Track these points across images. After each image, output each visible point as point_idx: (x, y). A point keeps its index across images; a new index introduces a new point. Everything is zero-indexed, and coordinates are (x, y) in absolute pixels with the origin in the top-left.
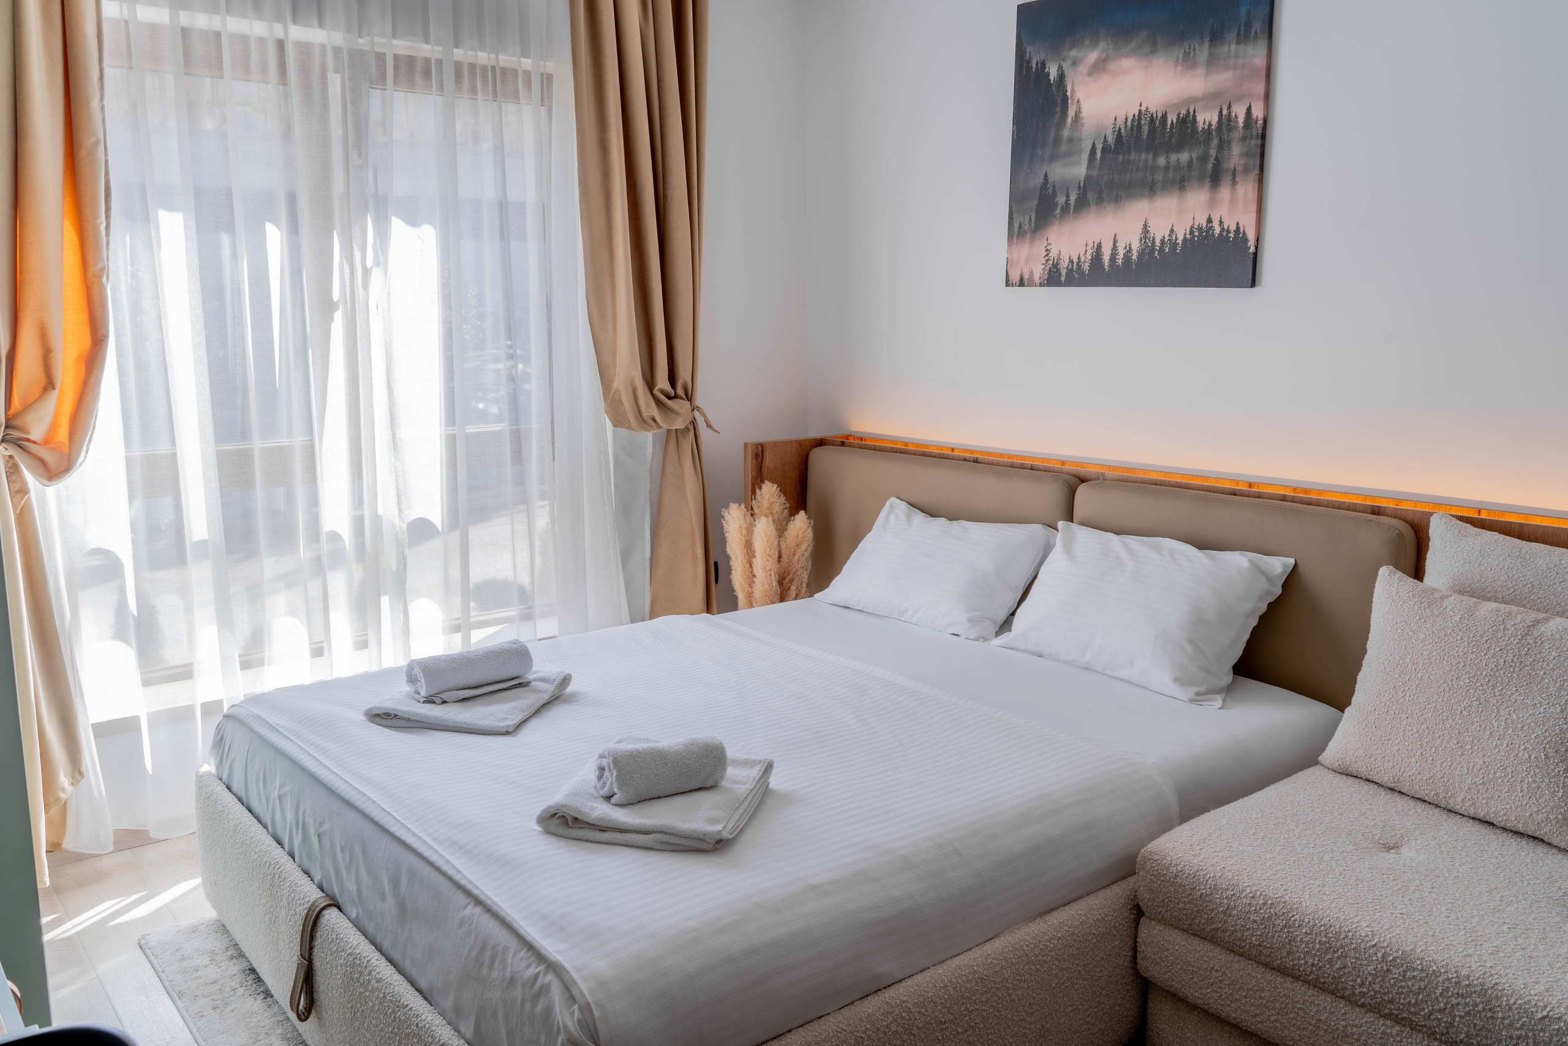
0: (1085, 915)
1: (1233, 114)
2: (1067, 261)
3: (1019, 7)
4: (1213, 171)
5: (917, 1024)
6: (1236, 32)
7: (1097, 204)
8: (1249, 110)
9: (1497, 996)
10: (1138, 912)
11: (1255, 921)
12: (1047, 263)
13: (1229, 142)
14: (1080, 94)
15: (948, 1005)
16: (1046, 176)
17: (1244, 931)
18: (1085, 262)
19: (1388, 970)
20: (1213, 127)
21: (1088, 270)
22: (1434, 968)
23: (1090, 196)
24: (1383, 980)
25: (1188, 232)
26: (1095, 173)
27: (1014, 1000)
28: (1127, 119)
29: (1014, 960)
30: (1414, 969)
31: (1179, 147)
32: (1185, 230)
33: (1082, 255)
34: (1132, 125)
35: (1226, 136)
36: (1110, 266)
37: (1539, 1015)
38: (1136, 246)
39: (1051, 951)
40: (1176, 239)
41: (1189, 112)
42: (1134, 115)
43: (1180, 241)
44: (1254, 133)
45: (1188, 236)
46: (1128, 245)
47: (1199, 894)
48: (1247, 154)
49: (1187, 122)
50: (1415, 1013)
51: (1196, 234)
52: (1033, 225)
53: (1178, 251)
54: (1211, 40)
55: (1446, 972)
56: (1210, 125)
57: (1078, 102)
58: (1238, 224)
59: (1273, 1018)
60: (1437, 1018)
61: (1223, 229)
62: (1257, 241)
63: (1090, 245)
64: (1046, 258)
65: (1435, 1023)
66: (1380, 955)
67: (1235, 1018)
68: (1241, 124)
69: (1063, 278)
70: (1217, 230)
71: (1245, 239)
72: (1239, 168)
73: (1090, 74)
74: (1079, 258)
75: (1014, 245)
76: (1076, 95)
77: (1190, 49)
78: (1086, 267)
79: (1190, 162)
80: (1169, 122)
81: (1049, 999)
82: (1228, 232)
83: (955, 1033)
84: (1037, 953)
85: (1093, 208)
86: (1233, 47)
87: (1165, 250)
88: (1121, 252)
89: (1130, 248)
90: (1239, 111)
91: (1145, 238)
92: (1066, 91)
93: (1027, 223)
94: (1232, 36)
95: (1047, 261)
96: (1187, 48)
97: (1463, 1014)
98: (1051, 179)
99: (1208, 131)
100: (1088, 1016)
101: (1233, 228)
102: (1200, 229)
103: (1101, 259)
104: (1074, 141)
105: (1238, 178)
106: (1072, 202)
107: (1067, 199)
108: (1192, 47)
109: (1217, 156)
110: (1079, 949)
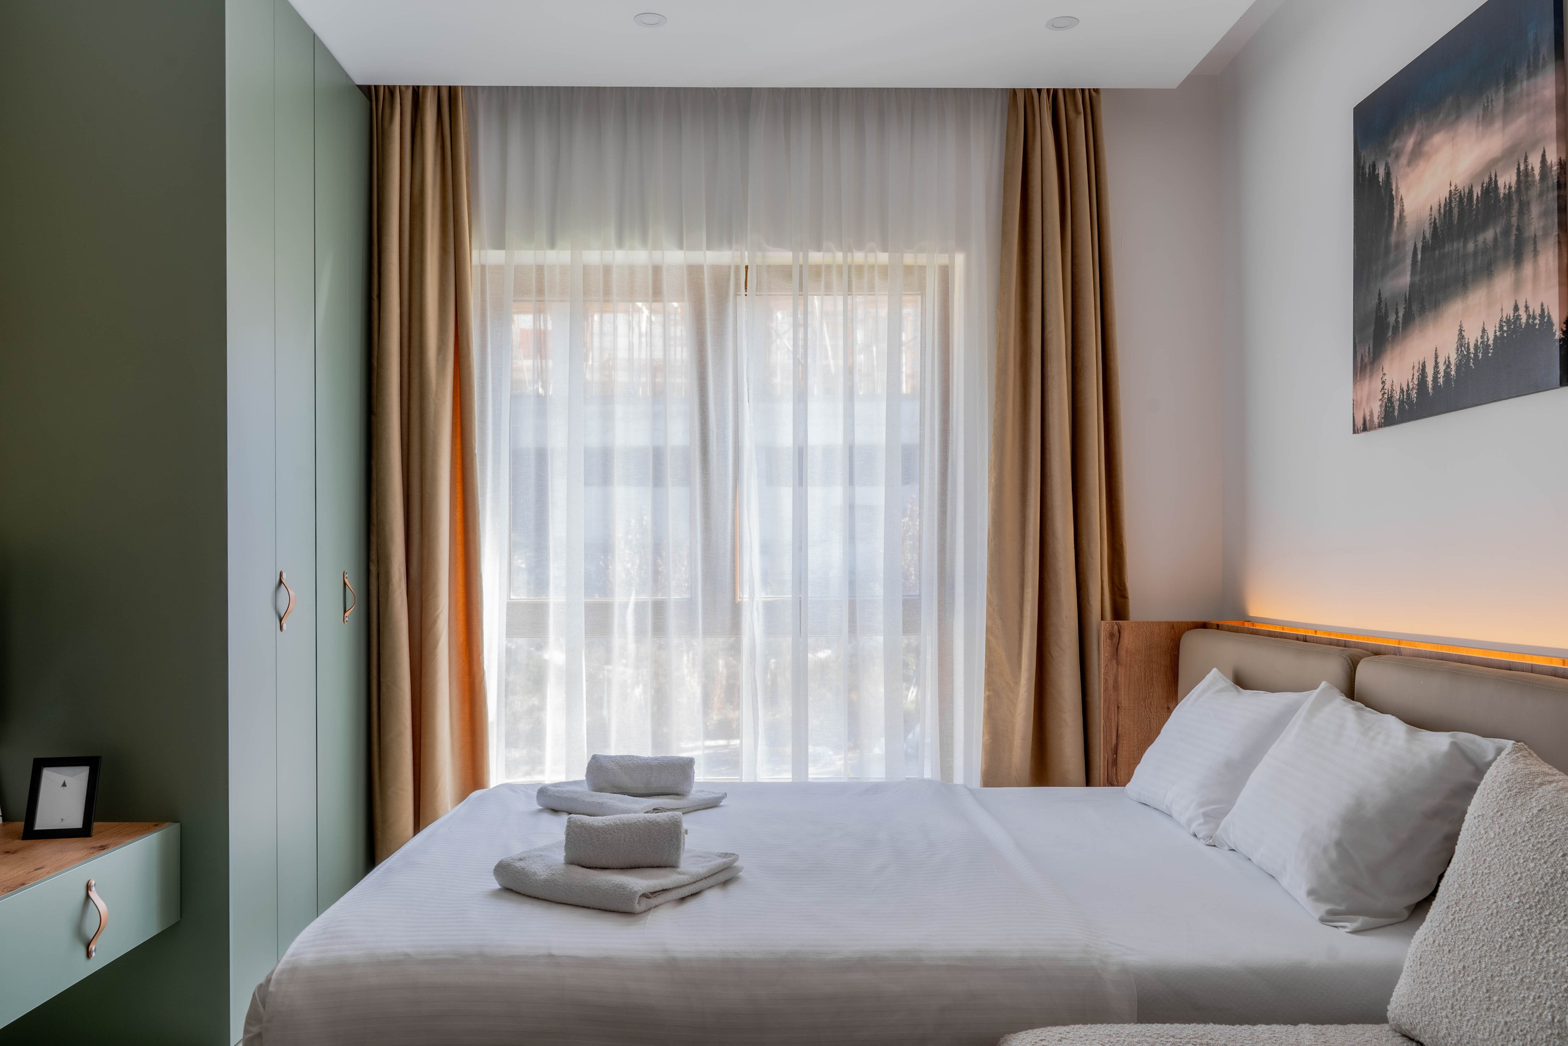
1: (1530, 167)
2: (1398, 391)
3: (1353, 111)
4: (1515, 245)
6: (1526, 65)
7: (1420, 316)
8: (1544, 156)
12: (1383, 397)
13: (1528, 203)
14: (1402, 191)
16: (1380, 294)
18: (1412, 388)
20: (1513, 189)
21: (1416, 398)
23: (1415, 308)
25: (1498, 329)
26: (1417, 278)
28: (1440, 205)
31: (1484, 227)
32: (1495, 327)
33: (1410, 381)
34: (1445, 211)
35: (1525, 197)
36: (1434, 388)
38: (1453, 359)
40: (1488, 340)
41: (1491, 179)
42: (1446, 198)
44: (1550, 183)
45: (1497, 334)
46: (1447, 358)
49: (1490, 189)
51: (1505, 328)
52: (1372, 355)
53: (1490, 355)
54: (1506, 84)
56: (1510, 187)
57: (1401, 199)
58: (1542, 305)
61: (1529, 316)
63: (1416, 368)
64: (1382, 392)
68: (1537, 177)
69: (1396, 413)
70: (1524, 320)
71: (1550, 323)
72: (1540, 233)
73: (1409, 164)
74: (1408, 385)
75: (1358, 383)
76: (1399, 192)
77: (1488, 102)
78: (1414, 394)
79: (1495, 239)
80: (1475, 197)
82: (1534, 318)
85: (1417, 321)
86: (1525, 83)
87: (1479, 356)
88: (1442, 368)
89: (1449, 361)
90: (1535, 162)
91: (1461, 346)
92: (1392, 190)
93: (1367, 354)
94: (1522, 72)
95: (1384, 393)
96: (1485, 101)
98: (1383, 297)
99: (1508, 197)
101: (1538, 312)
102: (1508, 322)
103: (1426, 382)
104: (1400, 245)
105: (1540, 246)
106: (1400, 319)
107: (1397, 317)
108: (1490, 99)
109: (1518, 225)
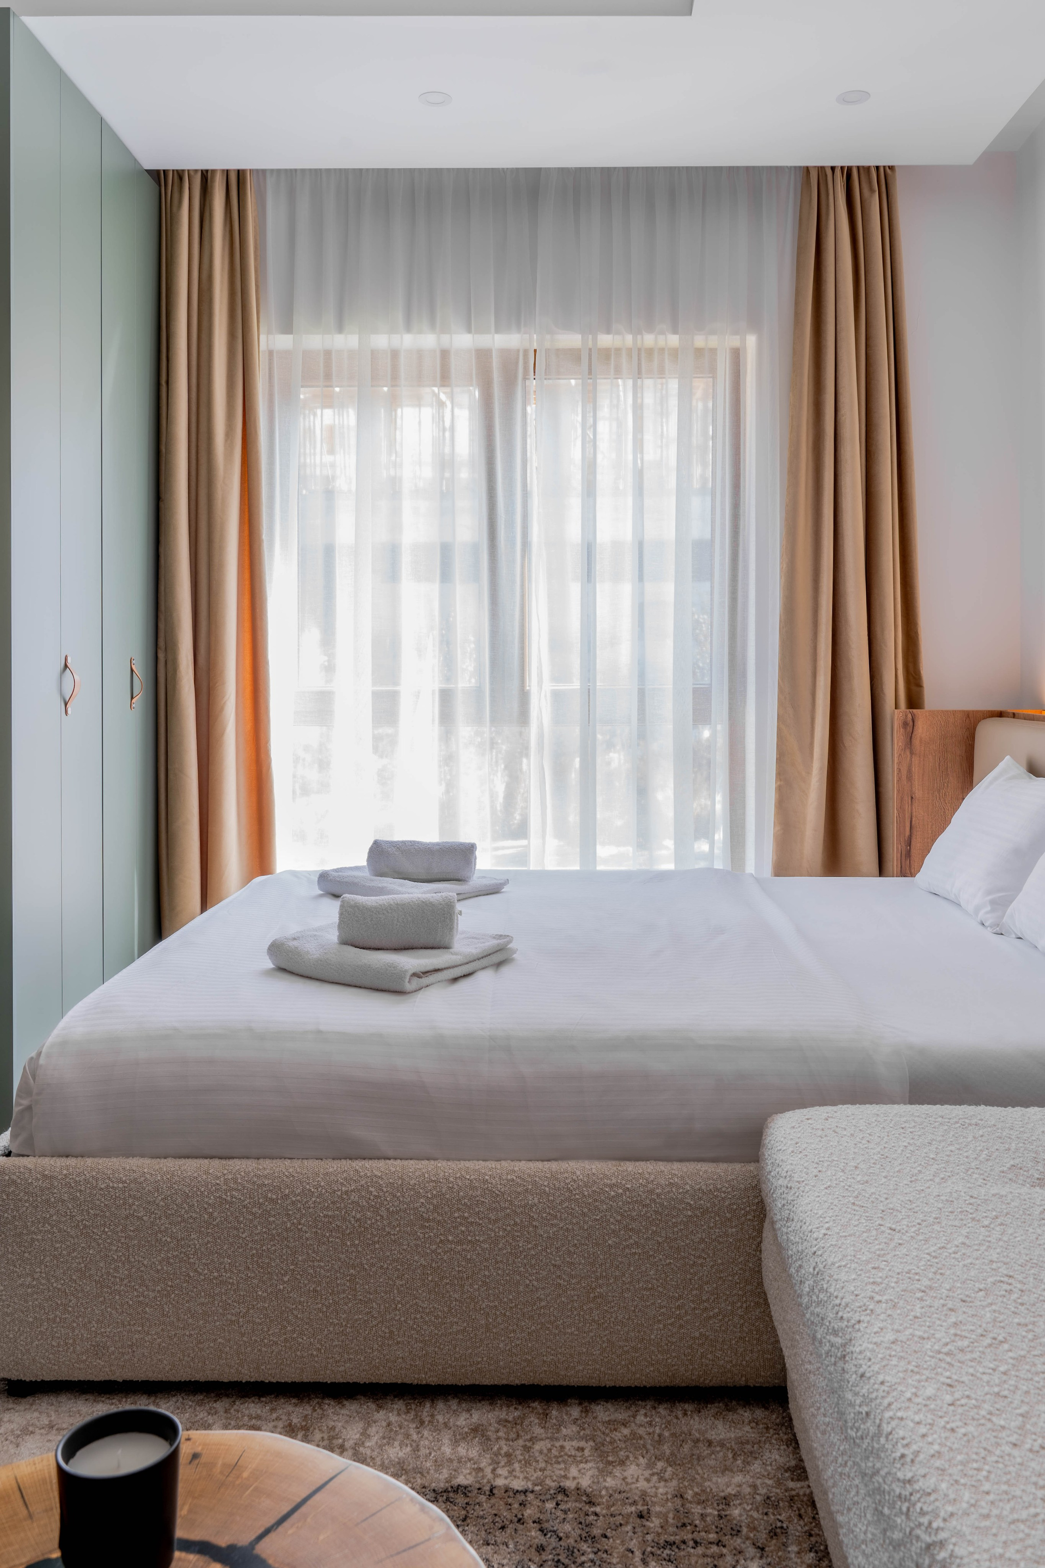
5: (388, 1206)
15: (435, 1202)
27: (541, 1235)
29: (547, 1189)
39: (610, 1199)
81: (601, 1257)
83: (443, 1238)
84: (586, 1193)
100: (679, 1307)
110: (661, 1214)
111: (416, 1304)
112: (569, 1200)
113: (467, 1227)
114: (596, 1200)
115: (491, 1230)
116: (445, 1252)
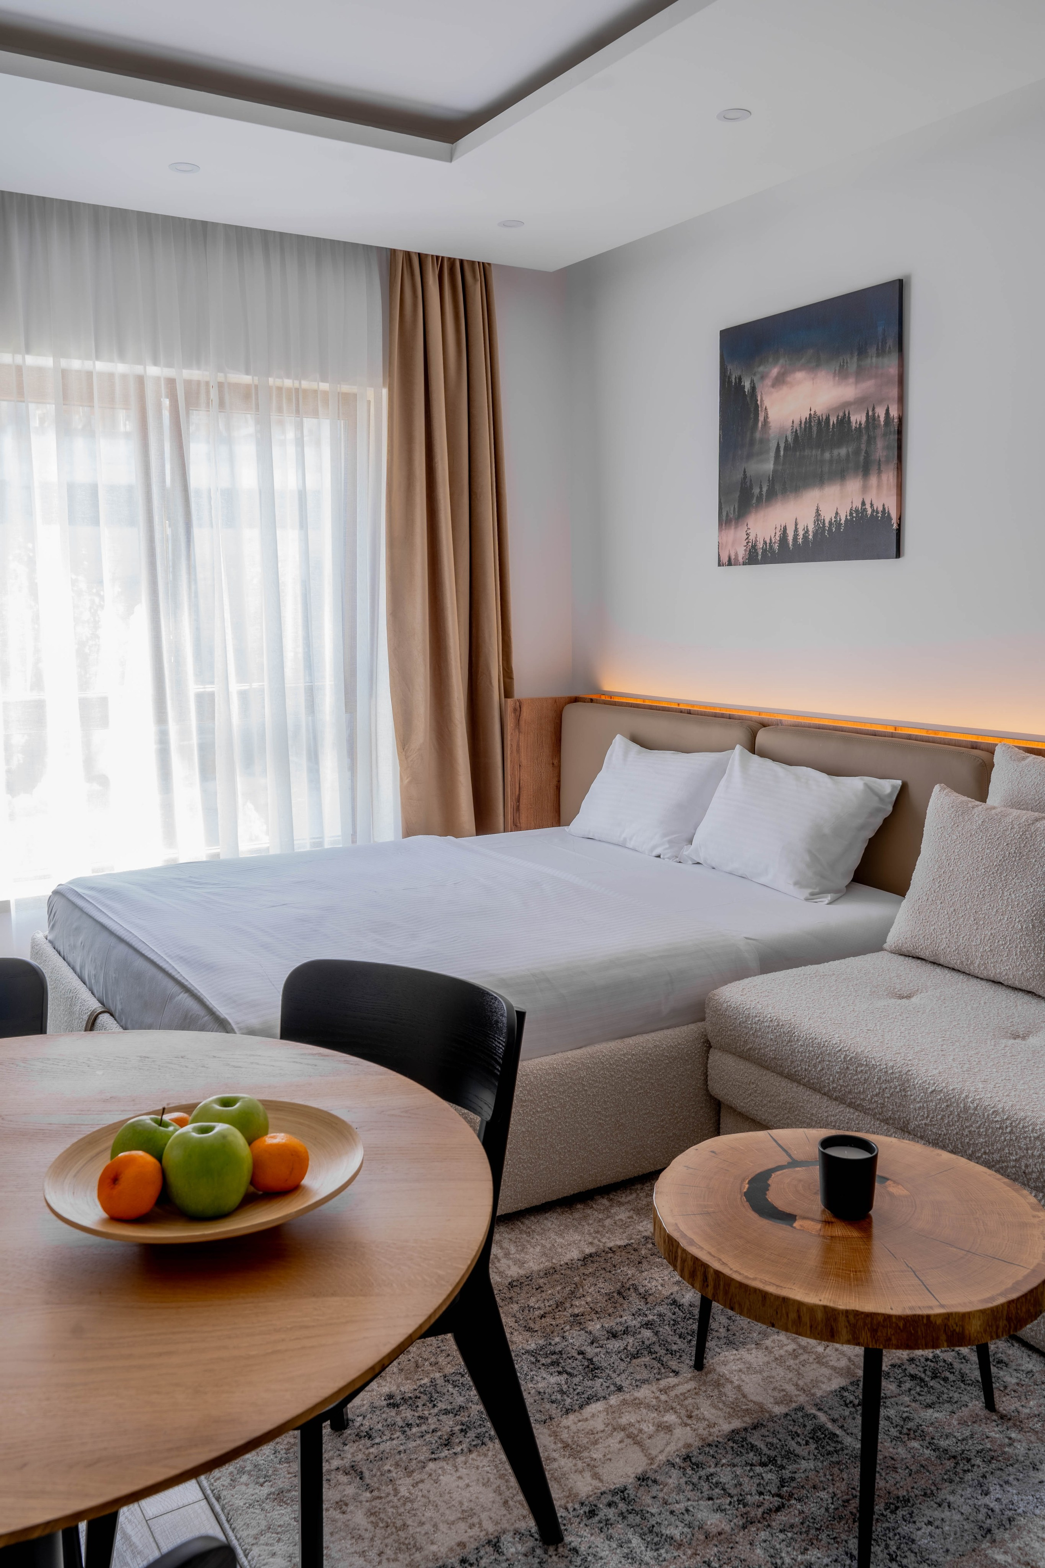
0: (660, 1041)
1: (876, 415)
2: (762, 542)
3: (721, 332)
4: (864, 462)
6: (876, 348)
7: (782, 493)
8: (887, 410)
9: (908, 1080)
10: (708, 1046)
11: (771, 1039)
12: (748, 544)
13: (875, 438)
14: (767, 403)
16: (745, 472)
17: (766, 1048)
18: (775, 542)
19: (847, 1068)
20: (863, 426)
21: (778, 549)
22: (873, 1062)
23: (777, 487)
24: (845, 1076)
25: (848, 514)
26: (780, 468)
27: (589, 1095)
28: (801, 422)
30: (862, 1065)
31: (839, 445)
32: (847, 512)
33: (773, 537)
34: (805, 426)
35: (872, 433)
36: (793, 545)
37: (930, 1090)
38: (811, 528)
40: (840, 520)
41: (845, 415)
42: (807, 418)
43: (843, 522)
44: (892, 429)
45: (849, 517)
46: (806, 527)
47: (738, 1022)
48: (888, 448)
49: (844, 421)
50: (864, 1099)
51: (854, 515)
52: (737, 514)
53: (842, 530)
54: (859, 355)
55: (880, 1065)
56: (860, 424)
57: (766, 409)
58: (884, 505)
59: (786, 1116)
60: (875, 1101)
61: (873, 511)
62: (900, 519)
63: (778, 529)
65: (874, 1105)
66: (842, 1056)
67: (765, 1120)
68: (882, 423)
69: (760, 557)
70: (870, 511)
71: (890, 518)
72: (883, 459)
73: (773, 386)
74: (771, 540)
75: (723, 531)
76: (764, 403)
77: (843, 362)
78: (776, 546)
79: (848, 455)
80: (831, 424)
81: (622, 1100)
82: (877, 512)
85: (780, 497)
86: (874, 359)
87: (833, 529)
88: (801, 533)
89: (807, 529)
90: (881, 412)
91: (818, 520)
93: (732, 512)
94: (873, 351)
95: (749, 542)
97: (889, 1095)
98: (748, 475)
99: (859, 429)
100: (662, 1121)
101: (880, 509)
102: (857, 511)
103: (787, 539)
104: (764, 441)
105: (882, 468)
106: (764, 493)
107: (761, 491)
108: (845, 361)
109: (866, 450)
110: (652, 1066)
111: (520, 1158)
112: (603, 1069)
113: (548, 1100)
114: (617, 1066)
115: (562, 1098)
116: (536, 1119)
